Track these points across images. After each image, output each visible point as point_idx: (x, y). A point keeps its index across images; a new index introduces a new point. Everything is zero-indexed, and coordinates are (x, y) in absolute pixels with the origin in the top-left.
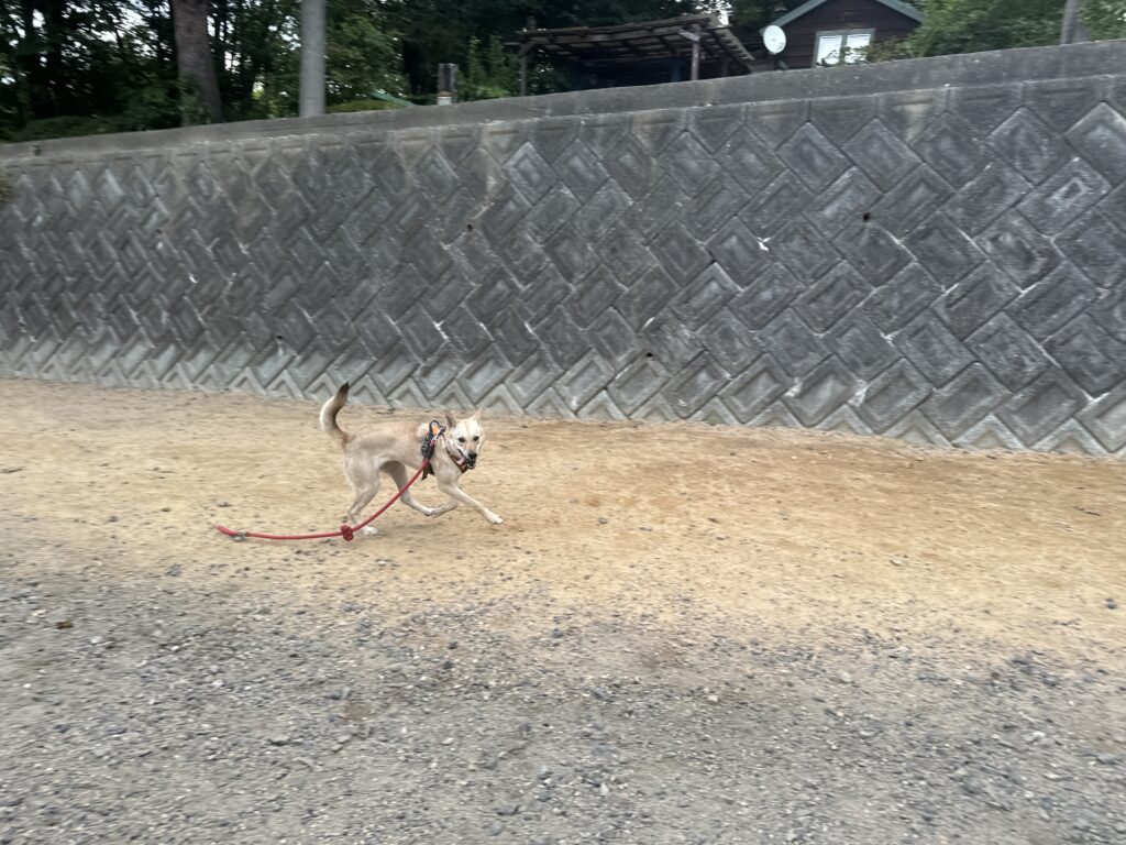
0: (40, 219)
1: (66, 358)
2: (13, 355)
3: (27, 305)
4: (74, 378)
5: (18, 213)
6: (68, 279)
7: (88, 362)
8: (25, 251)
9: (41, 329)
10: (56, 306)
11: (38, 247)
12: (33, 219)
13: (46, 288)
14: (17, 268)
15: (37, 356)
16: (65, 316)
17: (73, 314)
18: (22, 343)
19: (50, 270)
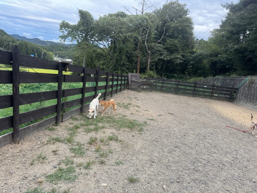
0: (256, 87)
1: (252, 106)
2: (246, 104)
3: (250, 98)
4: (252, 109)
5: (254, 86)
6: (256, 95)
7: (254, 107)
8: (252, 90)
9: (250, 101)
10: (253, 99)
11: (254, 90)
12: (255, 87)
13: (253, 96)
14: (251, 93)
15: (249, 105)
16: (254, 100)
17: (255, 100)
18: (248, 103)
19: (254, 93)
